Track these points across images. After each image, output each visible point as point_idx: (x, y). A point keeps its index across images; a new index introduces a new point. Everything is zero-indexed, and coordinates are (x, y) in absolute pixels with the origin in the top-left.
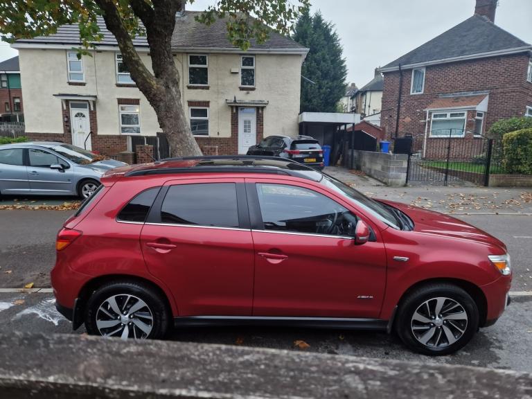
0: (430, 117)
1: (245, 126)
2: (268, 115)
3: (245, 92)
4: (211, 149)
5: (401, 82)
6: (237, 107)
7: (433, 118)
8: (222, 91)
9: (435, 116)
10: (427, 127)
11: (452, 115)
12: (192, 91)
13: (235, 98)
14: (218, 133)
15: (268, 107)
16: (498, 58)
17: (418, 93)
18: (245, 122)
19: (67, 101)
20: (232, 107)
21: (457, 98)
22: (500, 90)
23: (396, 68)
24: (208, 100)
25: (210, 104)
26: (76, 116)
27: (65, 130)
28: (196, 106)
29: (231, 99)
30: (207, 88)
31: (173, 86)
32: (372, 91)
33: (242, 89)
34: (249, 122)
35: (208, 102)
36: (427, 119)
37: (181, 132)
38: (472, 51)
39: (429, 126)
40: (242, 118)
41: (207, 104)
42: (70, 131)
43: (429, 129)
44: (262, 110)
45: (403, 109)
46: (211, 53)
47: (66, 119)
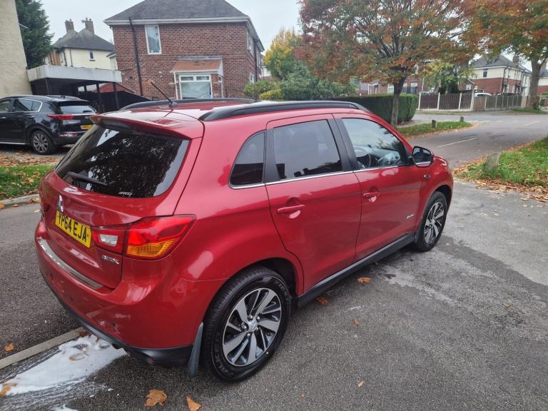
0: (177, 79)
5: (135, 39)
7: (180, 81)
9: (183, 78)
10: (177, 90)
11: (198, 78)
16: (224, 24)
17: (155, 53)
21: (197, 62)
22: (231, 56)
23: (125, 22)
32: (70, 48)
36: (176, 82)
38: (200, 15)
39: (178, 89)
43: (179, 91)
45: (143, 71)
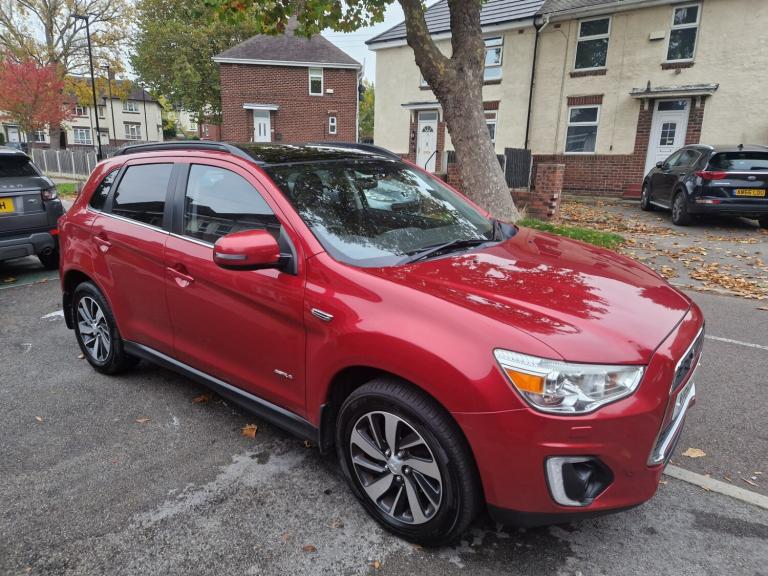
1: (664, 134)
2: (711, 111)
3: (672, 71)
4: (550, 168)
6: (652, 101)
8: (629, 74)
12: (578, 79)
13: (649, 84)
14: (611, 148)
15: (715, 96)
18: (665, 126)
19: (416, 112)
20: (642, 101)
24: (600, 93)
25: (604, 99)
26: (424, 131)
27: (410, 149)
28: (585, 104)
29: (642, 86)
30: (603, 73)
31: (470, 68)
33: (666, 67)
34: (673, 126)
35: (602, 96)
37: (472, 138)
40: (660, 119)
41: (598, 99)
42: (415, 151)
44: (703, 103)
46: (619, 12)
47: (412, 135)
